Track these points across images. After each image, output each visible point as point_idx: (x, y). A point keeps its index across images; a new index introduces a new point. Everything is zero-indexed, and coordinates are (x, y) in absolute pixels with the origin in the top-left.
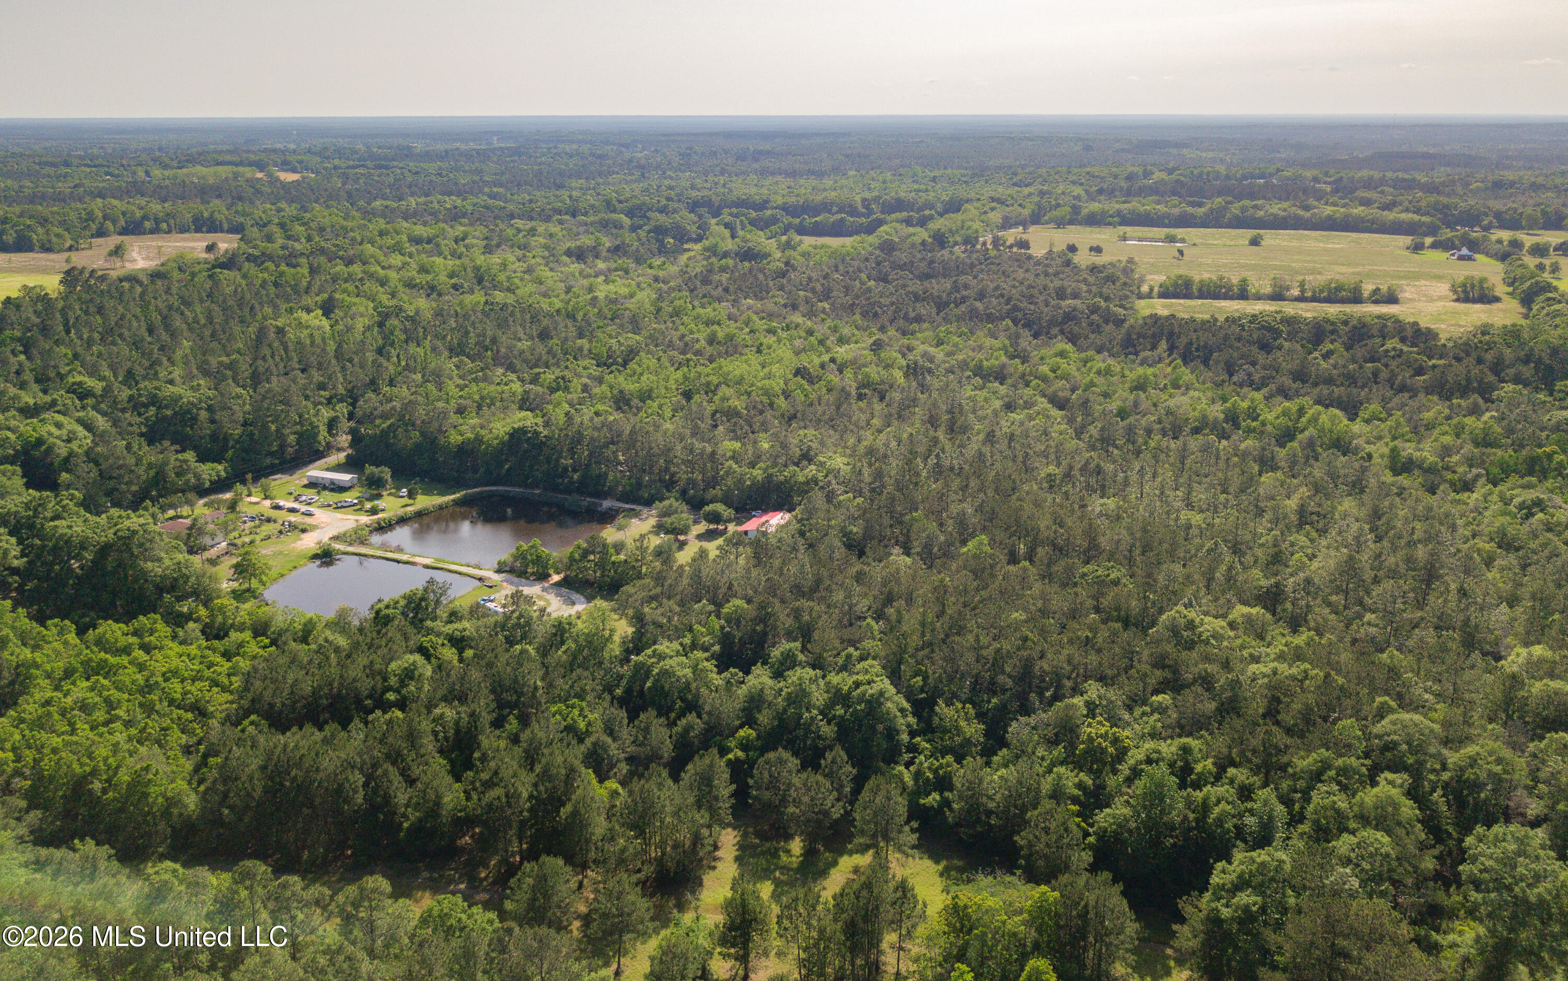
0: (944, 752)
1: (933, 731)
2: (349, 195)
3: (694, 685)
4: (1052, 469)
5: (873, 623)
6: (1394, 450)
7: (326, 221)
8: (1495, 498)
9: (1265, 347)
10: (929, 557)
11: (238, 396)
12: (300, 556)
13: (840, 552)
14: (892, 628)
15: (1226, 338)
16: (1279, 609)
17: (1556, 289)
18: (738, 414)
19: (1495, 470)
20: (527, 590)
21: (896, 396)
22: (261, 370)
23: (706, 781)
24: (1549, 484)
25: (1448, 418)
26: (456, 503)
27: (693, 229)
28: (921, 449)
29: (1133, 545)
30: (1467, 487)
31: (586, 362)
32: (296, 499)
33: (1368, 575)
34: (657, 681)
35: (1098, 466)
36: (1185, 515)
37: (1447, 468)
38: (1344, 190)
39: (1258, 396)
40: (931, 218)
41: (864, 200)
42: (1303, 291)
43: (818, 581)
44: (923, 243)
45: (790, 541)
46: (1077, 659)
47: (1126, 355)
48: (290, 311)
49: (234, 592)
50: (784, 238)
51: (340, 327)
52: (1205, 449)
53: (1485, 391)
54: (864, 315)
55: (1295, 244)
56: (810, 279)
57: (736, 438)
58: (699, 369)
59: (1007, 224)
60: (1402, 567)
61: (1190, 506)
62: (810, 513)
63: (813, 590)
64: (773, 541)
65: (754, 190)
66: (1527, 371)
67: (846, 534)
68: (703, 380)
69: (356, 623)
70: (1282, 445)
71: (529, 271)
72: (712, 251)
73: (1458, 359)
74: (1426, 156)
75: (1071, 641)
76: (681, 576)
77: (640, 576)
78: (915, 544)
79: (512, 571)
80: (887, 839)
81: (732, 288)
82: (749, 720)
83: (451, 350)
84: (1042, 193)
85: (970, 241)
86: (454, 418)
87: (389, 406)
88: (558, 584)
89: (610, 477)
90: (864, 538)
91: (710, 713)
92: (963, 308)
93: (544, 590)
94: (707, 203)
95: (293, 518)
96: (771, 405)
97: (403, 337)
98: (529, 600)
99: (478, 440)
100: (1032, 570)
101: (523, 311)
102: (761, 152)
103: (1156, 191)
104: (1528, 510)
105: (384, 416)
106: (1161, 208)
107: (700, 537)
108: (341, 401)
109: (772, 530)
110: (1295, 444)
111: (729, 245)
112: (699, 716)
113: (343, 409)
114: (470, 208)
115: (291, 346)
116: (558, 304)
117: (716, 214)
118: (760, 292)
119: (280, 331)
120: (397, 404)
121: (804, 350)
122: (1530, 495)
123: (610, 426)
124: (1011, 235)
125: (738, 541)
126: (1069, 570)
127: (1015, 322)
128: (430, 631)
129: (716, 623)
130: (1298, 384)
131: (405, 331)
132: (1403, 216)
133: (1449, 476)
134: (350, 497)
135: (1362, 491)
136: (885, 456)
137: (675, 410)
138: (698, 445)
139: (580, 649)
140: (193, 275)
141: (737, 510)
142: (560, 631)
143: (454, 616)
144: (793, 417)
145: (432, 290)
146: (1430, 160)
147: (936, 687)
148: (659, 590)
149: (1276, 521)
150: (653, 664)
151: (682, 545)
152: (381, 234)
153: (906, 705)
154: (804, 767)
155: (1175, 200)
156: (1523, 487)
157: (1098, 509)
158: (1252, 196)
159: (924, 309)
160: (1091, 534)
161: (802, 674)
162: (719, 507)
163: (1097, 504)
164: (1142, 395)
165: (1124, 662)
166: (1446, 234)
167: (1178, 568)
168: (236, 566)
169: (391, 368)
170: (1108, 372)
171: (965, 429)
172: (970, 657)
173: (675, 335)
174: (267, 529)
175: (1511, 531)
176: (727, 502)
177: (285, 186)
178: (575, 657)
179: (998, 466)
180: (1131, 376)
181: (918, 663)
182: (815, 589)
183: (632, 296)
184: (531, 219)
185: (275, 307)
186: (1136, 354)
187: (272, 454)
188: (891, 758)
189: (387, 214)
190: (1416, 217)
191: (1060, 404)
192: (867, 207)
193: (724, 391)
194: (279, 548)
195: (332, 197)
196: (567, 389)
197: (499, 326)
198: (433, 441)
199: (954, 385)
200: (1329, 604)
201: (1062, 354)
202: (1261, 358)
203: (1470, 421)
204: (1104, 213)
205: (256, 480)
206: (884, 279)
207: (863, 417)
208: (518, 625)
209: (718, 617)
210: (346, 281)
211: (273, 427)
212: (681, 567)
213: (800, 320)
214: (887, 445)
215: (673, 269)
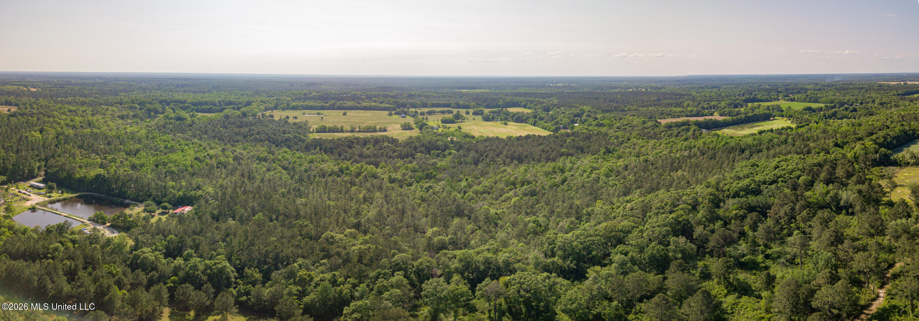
0: (248, 284)
1: (244, 277)
2: (51, 96)
3: (155, 262)
4: (283, 190)
5: (222, 243)
6: (390, 176)
7: (43, 104)
8: (419, 187)
9: (350, 147)
10: (241, 221)
11: (12, 156)
12: (25, 208)
13: (210, 220)
14: (228, 245)
15: (338, 145)
16: (360, 228)
17: (428, 125)
18: (174, 173)
19: (418, 179)
20: (98, 227)
21: (230, 167)
22: (20, 149)
23: (159, 292)
24: (432, 181)
25: (404, 165)
26: (77, 197)
27: (160, 110)
28: (239, 185)
29: (311, 214)
30: (411, 185)
31: (122, 153)
32: (26, 190)
33: (386, 215)
34: (142, 260)
35: (299, 188)
36: (328, 202)
37: (405, 180)
38: (369, 98)
39: (349, 163)
40: (241, 107)
41: (219, 101)
42: (360, 129)
43: (202, 230)
44: (239, 116)
45: (192, 216)
46: (294, 251)
47: (306, 152)
48: (30, 131)
49: (4, 216)
50: (192, 113)
51: (44, 137)
52: (333, 181)
53: (413, 156)
54: (219, 139)
55: (356, 114)
56: (200, 127)
57: (173, 181)
58: (161, 157)
59: (266, 109)
60: (395, 211)
61: (329, 199)
62: (199, 207)
63: (200, 233)
64: (186, 216)
65: (181, 97)
66: (423, 149)
67: (212, 214)
68: (162, 161)
69: (41, 231)
70: (357, 178)
71: (105, 122)
72: (167, 117)
73: (405, 147)
74: (390, 87)
75: (292, 246)
76: (152, 226)
77: (137, 226)
78: (237, 216)
79: (93, 221)
80: (227, 311)
81: (173, 130)
82: (175, 274)
83: (79, 147)
84: (277, 99)
85: (254, 115)
86: (78, 169)
87: (57, 164)
88: (109, 226)
89: (129, 192)
90: (219, 215)
91: (161, 271)
92: (252, 137)
93: (104, 228)
94: (165, 101)
95: (24, 196)
96: (186, 170)
97: (64, 142)
98: (99, 231)
99: (85, 177)
100: (278, 224)
101: (102, 135)
102: (184, 85)
103: (313, 98)
104: (428, 189)
105: (55, 167)
106: (315, 104)
107: (159, 214)
108: (43, 161)
109: (185, 212)
110: (361, 177)
111: (173, 115)
112: (157, 272)
113: (43, 163)
114: (88, 101)
115: (29, 142)
116: (114, 134)
117: (168, 105)
118: (183, 132)
119: (27, 137)
120: (60, 163)
121: (198, 151)
122: (427, 185)
123: (129, 175)
124: (268, 113)
125: (173, 216)
126: (290, 222)
127: (270, 142)
128: (64, 237)
129: (165, 243)
130: (360, 158)
131: (64, 140)
132: (386, 105)
133: (406, 182)
134: (42, 191)
135: (382, 189)
136: (226, 187)
137: (152, 171)
138: (160, 183)
139: (115, 248)
140: (3, 118)
141: (173, 205)
142: (109, 241)
143: (73, 233)
144: (194, 174)
145: (74, 127)
146: (390, 89)
147: (244, 263)
148: (144, 231)
149: (357, 202)
150: (141, 255)
151: (153, 216)
152: (60, 108)
153: (233, 269)
154: (196, 289)
155: (320, 101)
156: (426, 183)
157: (299, 203)
158: (343, 100)
159: (240, 138)
160: (297, 210)
161: (195, 260)
162: (167, 204)
163: (299, 201)
164: (312, 165)
165: (311, 251)
166: (398, 110)
167: (327, 219)
168: (6, 208)
169: (59, 151)
170: (300, 158)
171: (254, 178)
172: (257, 253)
173: (153, 145)
174: (16, 198)
175: (424, 196)
176: (169, 202)
177: (32, 92)
178: (113, 250)
179: (265, 190)
180: (308, 158)
181: (238, 256)
182: (201, 232)
183: (139, 131)
184: (107, 105)
185: (26, 129)
186: (310, 151)
187: (20, 175)
188: (228, 286)
189: (62, 102)
190: (389, 105)
191: (285, 168)
192: (220, 103)
193: (170, 165)
194: (19, 204)
195: (46, 96)
196: (115, 162)
197: (95, 140)
198: (71, 176)
199: (250, 163)
200: (375, 225)
201: (285, 152)
202: (349, 151)
203: (409, 165)
204: (297, 106)
205: (15, 183)
206: (226, 127)
207: (219, 174)
208: (94, 238)
209: (165, 241)
210: (48, 123)
211: (21, 167)
212: (152, 224)
213: (197, 141)
214: (227, 184)
215: (153, 123)
